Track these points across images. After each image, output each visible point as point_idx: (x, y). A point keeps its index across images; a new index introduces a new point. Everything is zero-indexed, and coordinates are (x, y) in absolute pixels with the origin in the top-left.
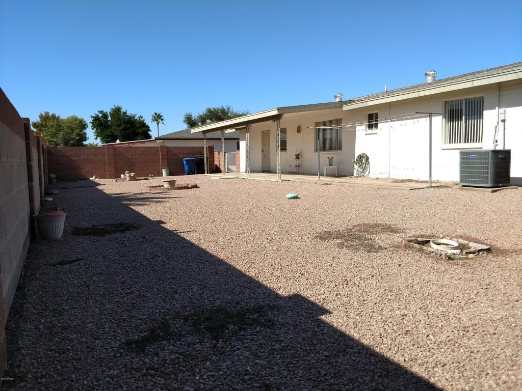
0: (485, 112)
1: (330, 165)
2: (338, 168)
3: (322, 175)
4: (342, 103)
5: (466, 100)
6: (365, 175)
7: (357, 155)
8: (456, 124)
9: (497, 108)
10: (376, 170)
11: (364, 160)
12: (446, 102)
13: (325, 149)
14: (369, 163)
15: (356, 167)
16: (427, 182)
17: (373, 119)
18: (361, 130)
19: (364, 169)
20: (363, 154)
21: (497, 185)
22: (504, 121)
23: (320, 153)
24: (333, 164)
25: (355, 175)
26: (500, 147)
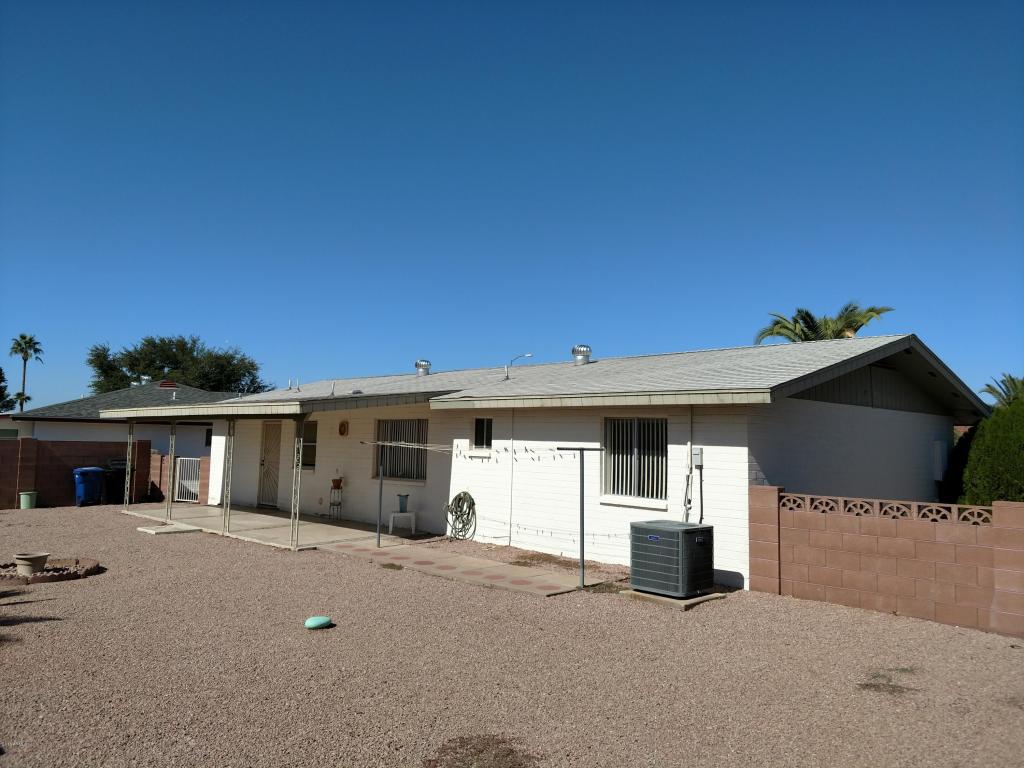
0: (671, 448)
1: (401, 511)
2: (418, 519)
3: (384, 529)
4: (428, 396)
5: (639, 419)
6: (467, 536)
7: (452, 495)
8: (623, 458)
9: (689, 443)
10: (486, 529)
11: (465, 505)
12: (606, 419)
13: (393, 475)
14: (474, 513)
15: (450, 518)
17: (483, 432)
18: (462, 446)
19: (466, 523)
20: (465, 494)
21: (693, 593)
22: (700, 467)
23: (384, 481)
24: (408, 509)
25: (449, 533)
26: (694, 519)
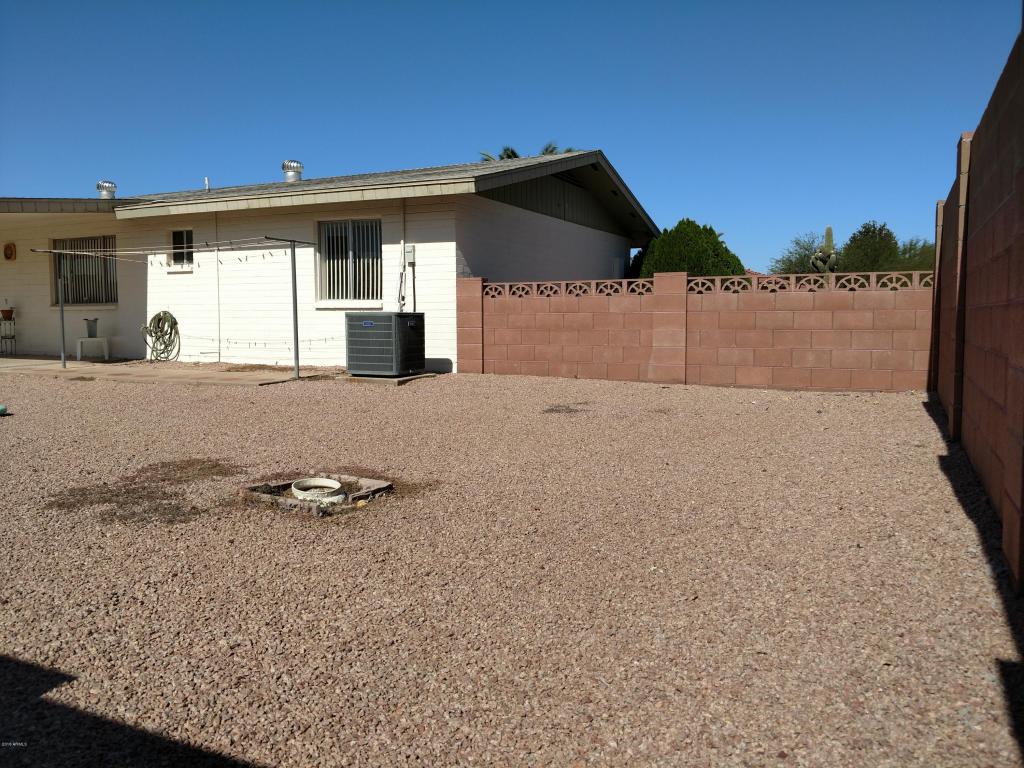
0: (385, 247)
1: (90, 336)
2: (111, 345)
3: (71, 357)
4: (114, 203)
5: (353, 222)
6: (170, 358)
7: (150, 316)
8: (338, 263)
9: (402, 242)
10: (193, 347)
11: (166, 325)
12: (319, 222)
13: (78, 300)
14: (177, 333)
15: (150, 340)
16: (291, 369)
17: (182, 244)
18: (158, 265)
19: (168, 345)
20: (165, 313)
21: (405, 372)
22: (413, 265)
23: (65, 308)
24: (98, 335)
25: (148, 357)
26: (408, 309)
